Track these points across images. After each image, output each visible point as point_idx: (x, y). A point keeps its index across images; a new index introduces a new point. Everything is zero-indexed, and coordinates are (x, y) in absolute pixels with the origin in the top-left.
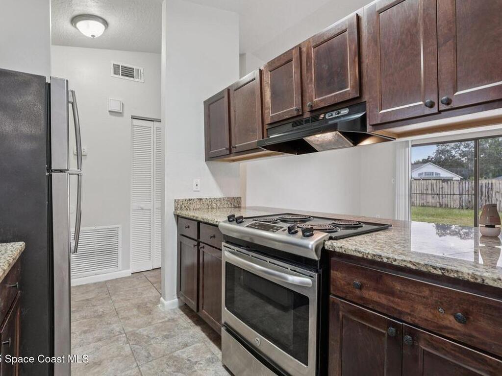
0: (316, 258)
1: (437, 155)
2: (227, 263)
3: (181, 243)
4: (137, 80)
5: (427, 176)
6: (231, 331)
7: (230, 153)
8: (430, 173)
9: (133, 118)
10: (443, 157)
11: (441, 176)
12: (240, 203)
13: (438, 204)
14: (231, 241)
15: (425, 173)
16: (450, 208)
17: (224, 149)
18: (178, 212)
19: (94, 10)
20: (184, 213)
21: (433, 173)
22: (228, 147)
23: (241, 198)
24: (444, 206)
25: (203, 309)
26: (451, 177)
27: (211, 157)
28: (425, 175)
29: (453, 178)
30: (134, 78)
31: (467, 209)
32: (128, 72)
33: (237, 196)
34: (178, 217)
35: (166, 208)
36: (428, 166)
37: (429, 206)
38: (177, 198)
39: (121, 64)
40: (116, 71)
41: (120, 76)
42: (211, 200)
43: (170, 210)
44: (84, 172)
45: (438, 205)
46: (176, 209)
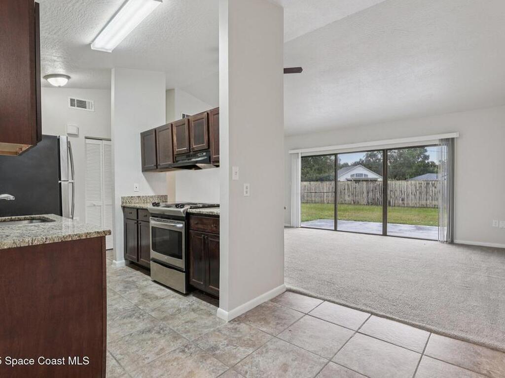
0: (184, 216)
1: (367, 157)
2: (152, 227)
3: (126, 224)
4: (89, 110)
5: (358, 177)
6: (155, 261)
7: (157, 168)
8: (360, 174)
9: (86, 138)
10: (371, 160)
11: (369, 177)
12: (167, 199)
13: (352, 201)
14: (155, 216)
15: (356, 174)
16: (361, 204)
17: (153, 165)
18: (124, 204)
19: (61, 71)
20: (128, 205)
21: (362, 174)
22: (155, 164)
23: (167, 196)
24: (356, 203)
25: (141, 258)
26: (376, 178)
27: (145, 169)
28: (356, 176)
29: (377, 179)
30: (86, 108)
31: (372, 205)
32: (82, 104)
33: (164, 194)
34: (124, 208)
35: (116, 202)
36: (358, 169)
37: (345, 204)
38: (123, 196)
39: (76, 98)
40: (72, 104)
41: (76, 108)
42: (147, 197)
43: (118, 204)
44: (75, 181)
45: (352, 203)
46: (123, 203)
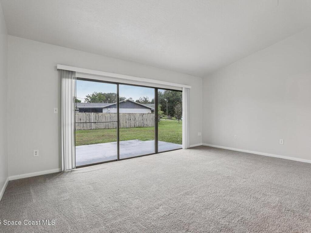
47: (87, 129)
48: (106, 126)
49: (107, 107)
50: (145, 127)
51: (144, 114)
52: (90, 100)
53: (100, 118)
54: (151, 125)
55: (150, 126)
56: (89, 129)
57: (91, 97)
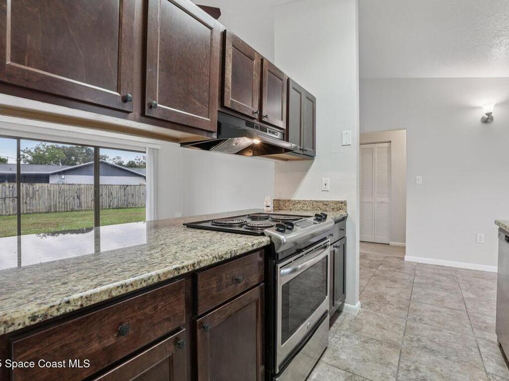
47: (8, 213)
48: (51, 206)
49: (60, 173)
50: (130, 208)
51: (127, 186)
52: (30, 158)
53: (37, 193)
54: (142, 205)
55: (140, 206)
56: (11, 213)
57: (32, 153)
